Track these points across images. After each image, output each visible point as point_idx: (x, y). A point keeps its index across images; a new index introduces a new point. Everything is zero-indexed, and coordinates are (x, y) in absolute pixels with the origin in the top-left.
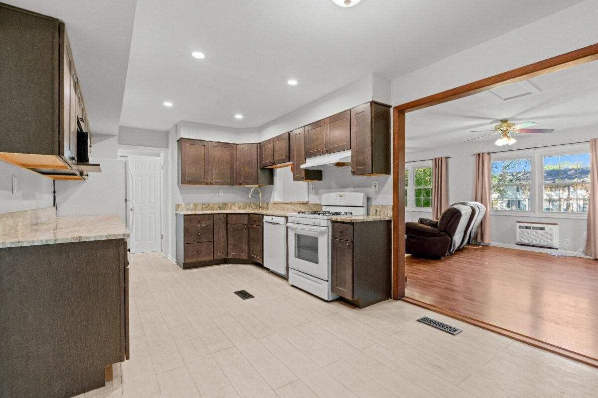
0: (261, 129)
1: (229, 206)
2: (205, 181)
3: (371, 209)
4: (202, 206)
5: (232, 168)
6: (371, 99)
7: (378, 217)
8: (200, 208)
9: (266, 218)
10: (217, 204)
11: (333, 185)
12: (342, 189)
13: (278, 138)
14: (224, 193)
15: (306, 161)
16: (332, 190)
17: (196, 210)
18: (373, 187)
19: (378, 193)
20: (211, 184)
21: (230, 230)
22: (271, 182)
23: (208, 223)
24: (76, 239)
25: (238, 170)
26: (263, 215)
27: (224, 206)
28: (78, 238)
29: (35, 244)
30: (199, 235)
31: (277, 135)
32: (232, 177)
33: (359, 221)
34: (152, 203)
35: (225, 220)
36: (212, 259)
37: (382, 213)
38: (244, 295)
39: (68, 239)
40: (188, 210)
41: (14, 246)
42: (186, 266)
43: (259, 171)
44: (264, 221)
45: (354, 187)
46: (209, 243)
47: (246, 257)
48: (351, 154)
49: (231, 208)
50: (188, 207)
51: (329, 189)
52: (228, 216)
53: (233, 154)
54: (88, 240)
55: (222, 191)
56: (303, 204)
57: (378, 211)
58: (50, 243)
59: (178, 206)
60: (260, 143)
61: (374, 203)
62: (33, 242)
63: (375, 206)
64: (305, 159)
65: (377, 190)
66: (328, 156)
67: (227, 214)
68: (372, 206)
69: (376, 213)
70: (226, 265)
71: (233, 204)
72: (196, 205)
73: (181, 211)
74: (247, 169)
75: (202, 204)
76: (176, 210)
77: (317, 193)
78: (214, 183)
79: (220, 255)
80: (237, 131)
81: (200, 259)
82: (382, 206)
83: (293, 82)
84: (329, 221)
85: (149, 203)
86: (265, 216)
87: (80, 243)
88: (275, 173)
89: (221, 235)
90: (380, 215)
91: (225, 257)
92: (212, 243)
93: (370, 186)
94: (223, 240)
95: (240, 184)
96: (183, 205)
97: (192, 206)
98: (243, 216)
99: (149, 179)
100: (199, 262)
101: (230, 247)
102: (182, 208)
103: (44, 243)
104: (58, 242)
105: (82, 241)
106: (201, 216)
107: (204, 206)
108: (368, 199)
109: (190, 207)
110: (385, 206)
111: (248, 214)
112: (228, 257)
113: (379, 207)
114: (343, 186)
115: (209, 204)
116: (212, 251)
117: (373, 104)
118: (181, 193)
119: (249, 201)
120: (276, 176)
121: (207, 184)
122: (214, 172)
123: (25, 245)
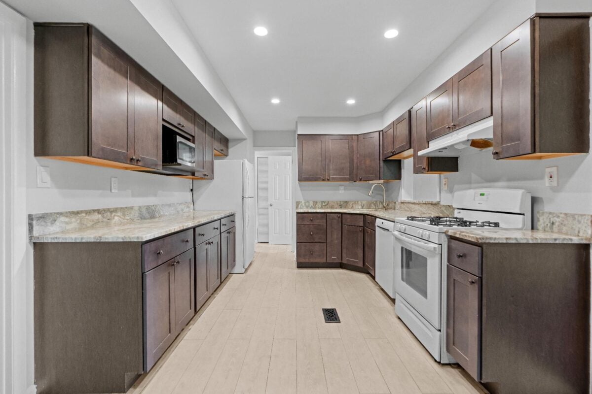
0: (382, 114)
1: (351, 204)
2: (322, 177)
3: (541, 219)
4: (322, 204)
5: (352, 161)
6: (532, 13)
7: (555, 236)
8: (320, 206)
9: (378, 222)
10: (337, 202)
11: (474, 177)
12: (489, 184)
13: (399, 120)
14: (345, 190)
15: (430, 145)
16: (473, 185)
17: (315, 208)
18: (547, 179)
19: (556, 190)
20: (328, 180)
21: (345, 232)
22: (399, 177)
23: (322, 223)
24: (97, 239)
25: (358, 164)
26: (376, 217)
27: (345, 204)
28: (99, 238)
29: (67, 241)
30: (311, 235)
31: (397, 117)
32: (351, 173)
33: (497, 241)
34: (287, 200)
35: (340, 219)
36: (325, 261)
37: (564, 229)
38: (331, 315)
39: (90, 238)
40: (307, 207)
41: (53, 241)
42: (300, 266)
43: (382, 164)
44: (376, 225)
45: (509, 180)
46: (321, 244)
47: (360, 265)
48: (492, 124)
49: (353, 206)
50: (307, 204)
51: (468, 183)
52: (343, 215)
53: (352, 147)
54: (107, 241)
55: (342, 188)
56: (432, 204)
57: (557, 224)
58: (78, 241)
59: (298, 203)
60: (382, 131)
61: (547, 207)
62: (66, 239)
63: (550, 213)
64: (428, 142)
65: (555, 184)
66: (457, 134)
67: (342, 214)
68: (543, 214)
69: (551, 228)
70: (341, 271)
71: (356, 202)
72: (315, 203)
73: (301, 208)
74: (368, 162)
75: (322, 202)
76: (297, 208)
77: (451, 191)
78: (331, 180)
79: (335, 258)
80: (358, 120)
81: (312, 260)
82: (566, 214)
83: (391, 34)
84: (444, 237)
85: (285, 199)
86: (377, 219)
87: (100, 243)
88: (402, 165)
89: (335, 236)
90: (560, 232)
91: (340, 261)
92: (325, 244)
93: (542, 178)
94: (337, 242)
95: (361, 180)
96: (303, 202)
97: (311, 204)
98: (359, 216)
99: (285, 177)
100: (312, 263)
101: (344, 251)
102: (302, 205)
103: (73, 241)
104: (84, 241)
105: (102, 241)
106: (314, 215)
107: (324, 204)
108: (534, 200)
109: (309, 205)
110: (573, 216)
111: (364, 215)
112: (343, 262)
113: (558, 217)
114: (491, 180)
115: (328, 202)
116: (325, 253)
117: (537, 19)
118: (301, 190)
119: (374, 199)
120: (404, 169)
121: (323, 180)
122: (331, 167)
123: (60, 241)
